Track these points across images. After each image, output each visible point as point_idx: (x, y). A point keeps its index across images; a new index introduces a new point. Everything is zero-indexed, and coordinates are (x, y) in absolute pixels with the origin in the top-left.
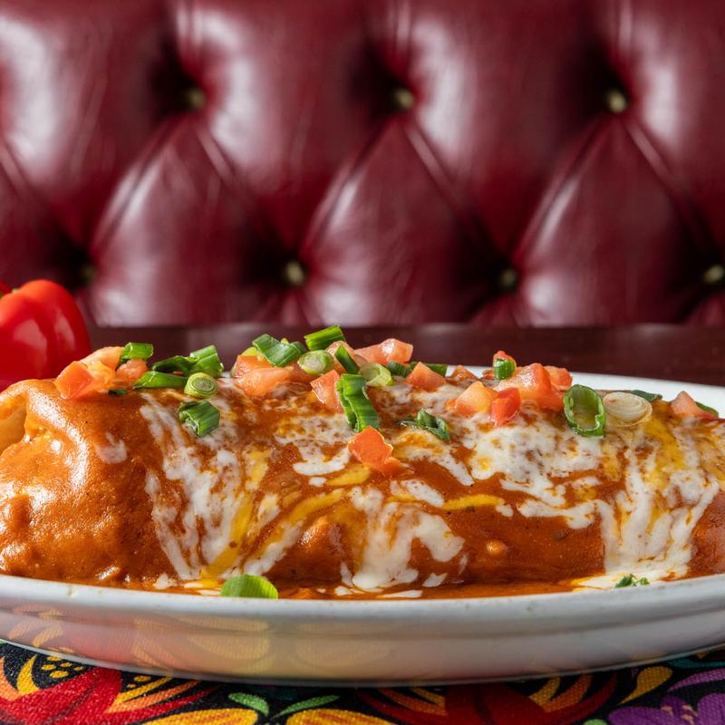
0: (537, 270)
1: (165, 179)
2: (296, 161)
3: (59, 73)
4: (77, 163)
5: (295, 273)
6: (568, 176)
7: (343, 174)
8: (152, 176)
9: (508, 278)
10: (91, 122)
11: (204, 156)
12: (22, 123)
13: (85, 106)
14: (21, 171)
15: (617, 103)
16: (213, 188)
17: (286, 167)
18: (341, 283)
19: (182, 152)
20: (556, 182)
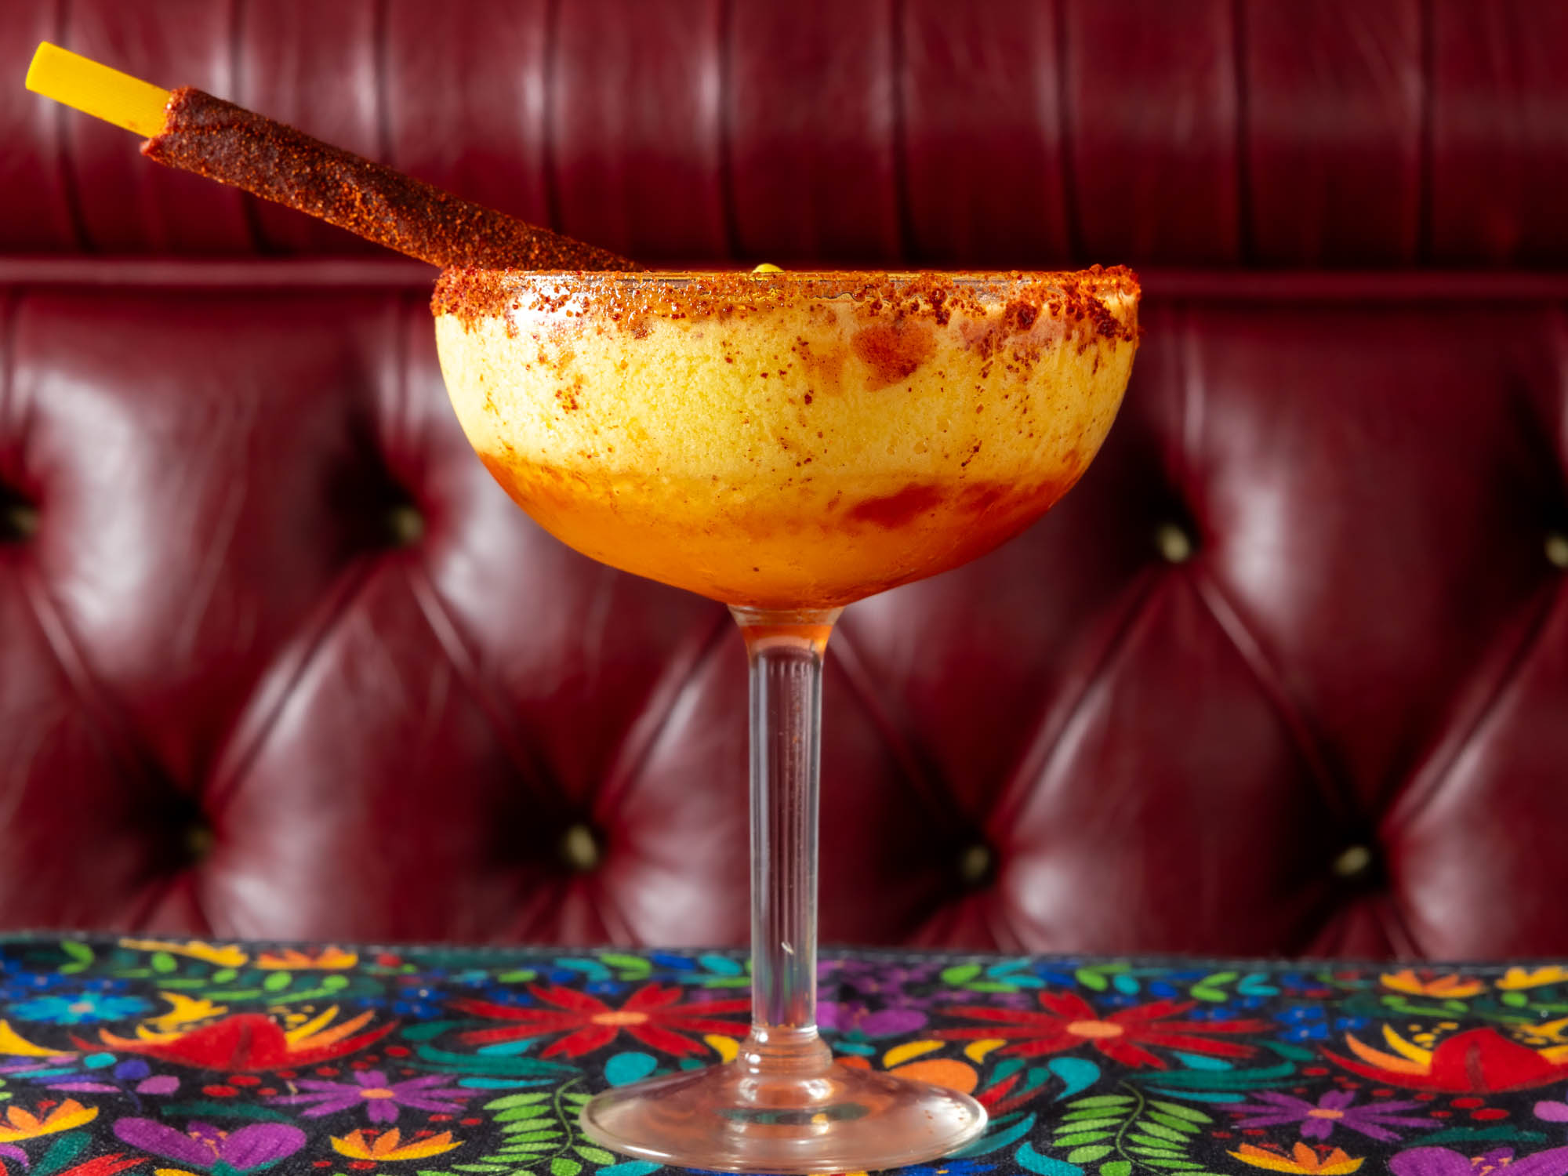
0: (1031, 848)
1: (349, 668)
2: (593, 641)
3: (159, 474)
4: (186, 638)
5: (581, 847)
6: (1092, 680)
7: (679, 667)
8: (326, 662)
9: (977, 861)
10: (216, 561)
11: (422, 625)
12: (87, 564)
13: (205, 536)
14: (82, 650)
15: (1175, 547)
16: (439, 686)
17: (575, 653)
18: (671, 867)
19: (381, 622)
20: (1073, 686)
